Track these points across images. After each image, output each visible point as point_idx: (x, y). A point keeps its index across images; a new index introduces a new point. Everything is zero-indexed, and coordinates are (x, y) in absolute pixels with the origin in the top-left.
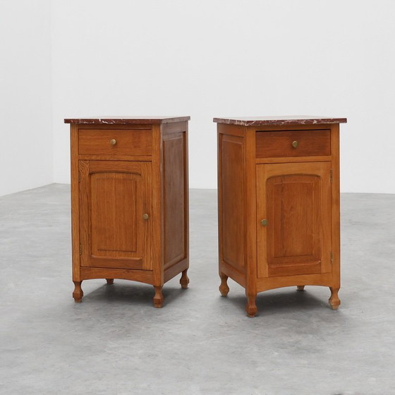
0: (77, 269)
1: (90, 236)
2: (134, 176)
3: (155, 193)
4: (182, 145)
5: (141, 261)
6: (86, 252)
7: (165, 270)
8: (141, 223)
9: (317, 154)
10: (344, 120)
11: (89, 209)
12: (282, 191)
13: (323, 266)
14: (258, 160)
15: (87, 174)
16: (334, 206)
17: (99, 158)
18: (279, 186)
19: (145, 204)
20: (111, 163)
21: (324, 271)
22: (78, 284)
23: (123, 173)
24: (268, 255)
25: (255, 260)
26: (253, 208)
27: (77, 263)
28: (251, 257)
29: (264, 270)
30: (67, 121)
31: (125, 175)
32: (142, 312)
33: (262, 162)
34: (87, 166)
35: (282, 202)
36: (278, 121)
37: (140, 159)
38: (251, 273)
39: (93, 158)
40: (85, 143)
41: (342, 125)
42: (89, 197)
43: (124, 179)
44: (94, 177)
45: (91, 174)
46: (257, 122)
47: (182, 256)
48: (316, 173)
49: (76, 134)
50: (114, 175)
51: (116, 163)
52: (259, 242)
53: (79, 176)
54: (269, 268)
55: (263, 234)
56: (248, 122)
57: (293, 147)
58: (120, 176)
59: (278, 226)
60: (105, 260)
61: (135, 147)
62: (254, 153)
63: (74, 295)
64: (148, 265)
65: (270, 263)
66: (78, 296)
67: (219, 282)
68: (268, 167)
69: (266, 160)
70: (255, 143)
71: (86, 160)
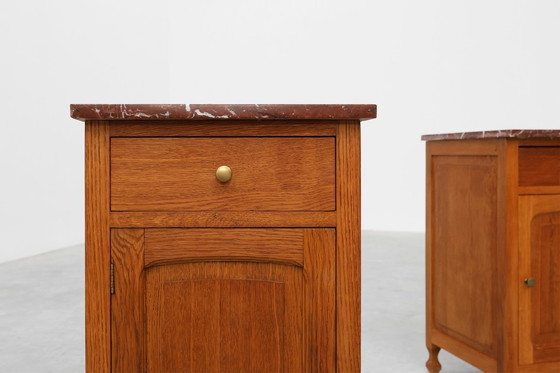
2: (279, 270)
12: (551, 236)
14: (522, 190)
15: (138, 271)
17: (174, 221)
18: (547, 229)
20: (213, 234)
23: (245, 261)
24: (533, 328)
25: (515, 338)
26: (514, 261)
29: (527, 352)
30: (79, 112)
31: (250, 267)
33: (527, 192)
34: (138, 246)
35: (551, 252)
36: (554, 131)
38: (511, 358)
39: (157, 221)
40: (132, 179)
42: (141, 336)
43: (249, 280)
44: (158, 277)
45: (146, 269)
46: (526, 132)
49: (104, 152)
50: (217, 270)
51: (229, 234)
53: (113, 275)
54: (535, 349)
55: (527, 296)
56: (514, 131)
58: (238, 273)
61: (286, 187)
62: (517, 179)
65: (535, 341)
69: (532, 189)
70: (517, 165)
71: (133, 228)
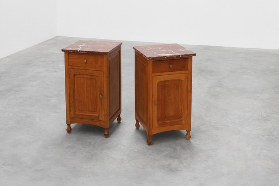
0: (69, 118)
1: (74, 104)
2: (95, 77)
3: (105, 85)
4: (118, 58)
5: (98, 116)
6: (73, 111)
7: (110, 120)
8: (99, 99)
9: (181, 70)
10: (195, 55)
11: (74, 91)
12: (165, 88)
13: (183, 121)
14: (154, 75)
16: (189, 93)
17: (78, 68)
18: (163, 86)
19: (100, 91)
20: (84, 70)
21: (183, 123)
22: (69, 125)
24: (158, 117)
26: (151, 96)
27: (69, 116)
28: (150, 119)
29: (156, 124)
30: (63, 50)
31: (91, 76)
32: (99, 141)
34: (73, 71)
35: (164, 93)
36: (163, 57)
37: (98, 69)
39: (76, 68)
40: (72, 61)
41: (193, 57)
42: (74, 85)
43: (90, 78)
44: (76, 77)
45: (74, 75)
46: (153, 58)
47: (118, 108)
48: (180, 79)
49: (67, 56)
50: (85, 76)
51: (86, 71)
52: (154, 111)
53: (69, 76)
54: (158, 123)
55: (155, 108)
56: (149, 58)
57: (170, 68)
58: (89, 77)
59: (162, 104)
60: (81, 115)
61: (95, 64)
62: (152, 71)
63: (67, 130)
64: (102, 118)
65: (158, 120)
66: (69, 130)
67: (135, 122)
68: (158, 77)
69: (157, 74)
70: (152, 67)
71: (72, 69)
